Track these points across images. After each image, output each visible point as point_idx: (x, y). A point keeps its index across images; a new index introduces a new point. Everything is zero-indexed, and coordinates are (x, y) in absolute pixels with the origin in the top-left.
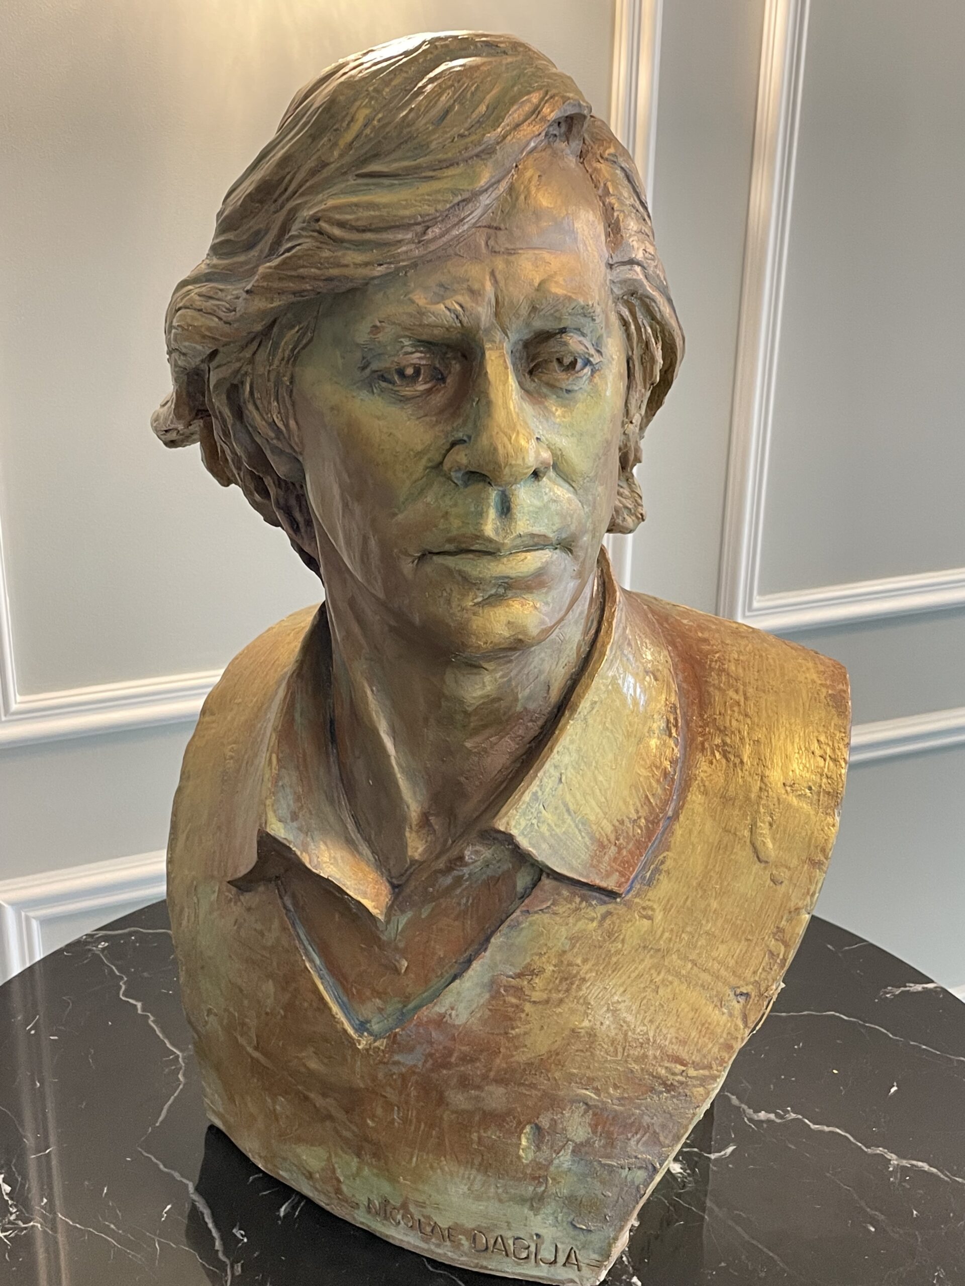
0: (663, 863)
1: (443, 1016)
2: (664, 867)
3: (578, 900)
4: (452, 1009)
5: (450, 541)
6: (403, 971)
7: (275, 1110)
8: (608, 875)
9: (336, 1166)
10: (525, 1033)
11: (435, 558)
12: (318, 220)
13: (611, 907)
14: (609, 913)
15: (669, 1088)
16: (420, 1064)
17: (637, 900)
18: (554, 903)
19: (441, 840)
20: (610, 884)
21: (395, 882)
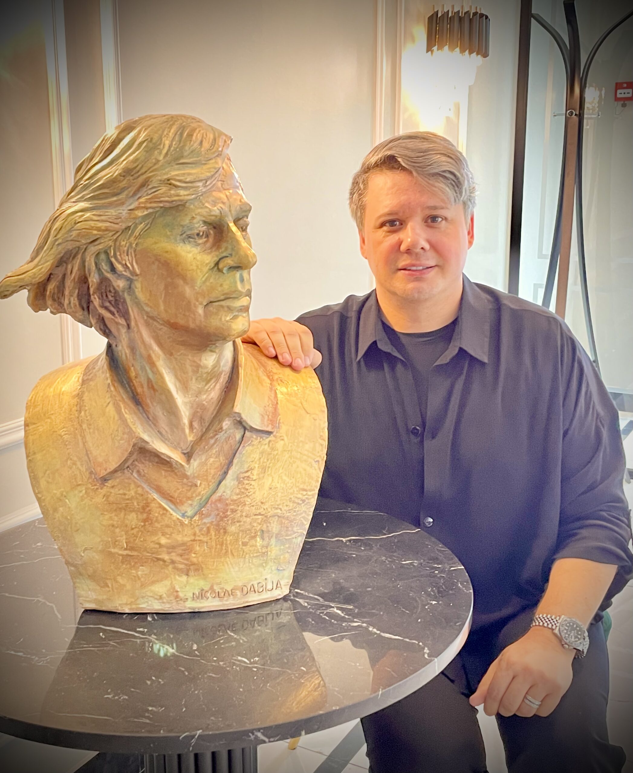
1: (221, 496)
2: (281, 421)
3: (259, 438)
4: (224, 492)
6: (199, 485)
8: (268, 426)
10: (254, 493)
13: (270, 439)
14: (270, 441)
16: (214, 520)
17: (277, 434)
18: (252, 441)
19: (200, 430)
20: (269, 429)
21: (185, 452)
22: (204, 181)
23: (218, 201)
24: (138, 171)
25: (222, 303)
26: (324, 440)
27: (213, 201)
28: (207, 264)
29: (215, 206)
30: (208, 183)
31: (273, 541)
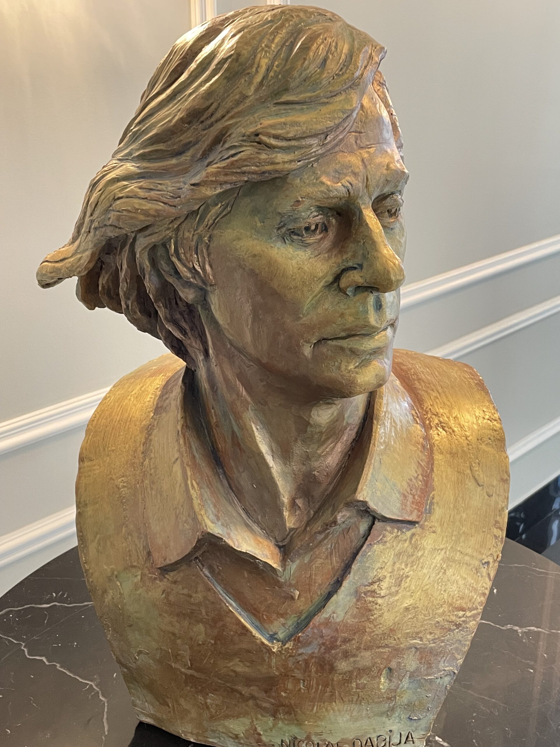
0: (433, 498)
1: (329, 618)
2: (435, 501)
3: (396, 530)
4: (334, 613)
5: (344, 330)
6: (297, 598)
7: (206, 703)
8: (411, 512)
9: (257, 726)
10: (380, 616)
11: (330, 342)
12: (257, 135)
13: (413, 530)
14: (413, 535)
15: (458, 626)
16: (316, 651)
17: (426, 523)
18: (384, 536)
19: (305, 512)
20: (413, 517)
21: (281, 544)
22: (323, 136)
23: (345, 171)
24: (212, 115)
25: (344, 343)
26: (502, 530)
27: (336, 171)
28: (320, 279)
29: (339, 180)
30: (329, 139)
31: (405, 683)
